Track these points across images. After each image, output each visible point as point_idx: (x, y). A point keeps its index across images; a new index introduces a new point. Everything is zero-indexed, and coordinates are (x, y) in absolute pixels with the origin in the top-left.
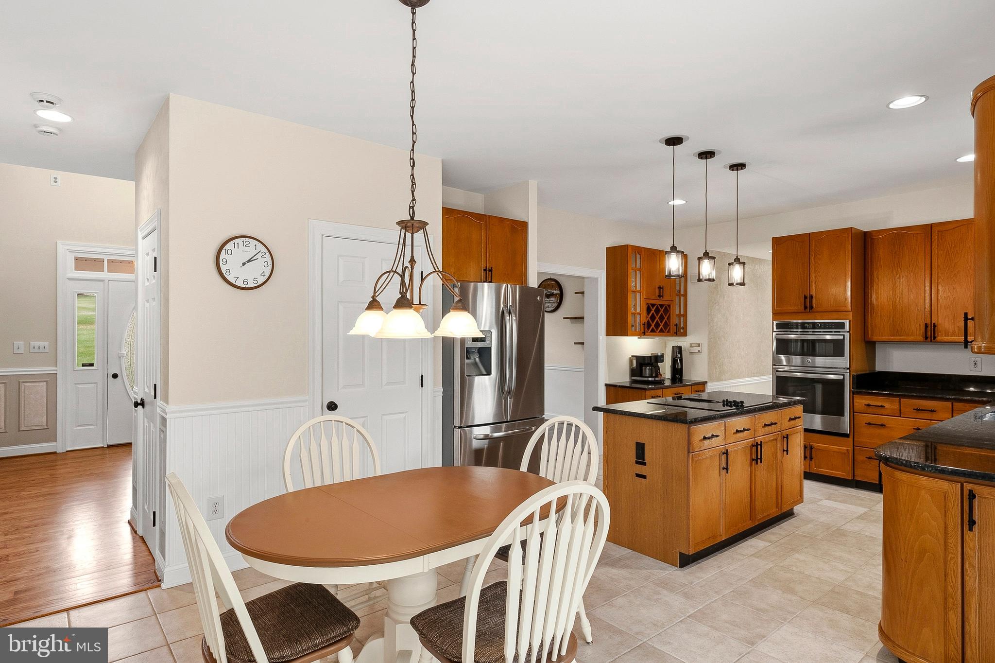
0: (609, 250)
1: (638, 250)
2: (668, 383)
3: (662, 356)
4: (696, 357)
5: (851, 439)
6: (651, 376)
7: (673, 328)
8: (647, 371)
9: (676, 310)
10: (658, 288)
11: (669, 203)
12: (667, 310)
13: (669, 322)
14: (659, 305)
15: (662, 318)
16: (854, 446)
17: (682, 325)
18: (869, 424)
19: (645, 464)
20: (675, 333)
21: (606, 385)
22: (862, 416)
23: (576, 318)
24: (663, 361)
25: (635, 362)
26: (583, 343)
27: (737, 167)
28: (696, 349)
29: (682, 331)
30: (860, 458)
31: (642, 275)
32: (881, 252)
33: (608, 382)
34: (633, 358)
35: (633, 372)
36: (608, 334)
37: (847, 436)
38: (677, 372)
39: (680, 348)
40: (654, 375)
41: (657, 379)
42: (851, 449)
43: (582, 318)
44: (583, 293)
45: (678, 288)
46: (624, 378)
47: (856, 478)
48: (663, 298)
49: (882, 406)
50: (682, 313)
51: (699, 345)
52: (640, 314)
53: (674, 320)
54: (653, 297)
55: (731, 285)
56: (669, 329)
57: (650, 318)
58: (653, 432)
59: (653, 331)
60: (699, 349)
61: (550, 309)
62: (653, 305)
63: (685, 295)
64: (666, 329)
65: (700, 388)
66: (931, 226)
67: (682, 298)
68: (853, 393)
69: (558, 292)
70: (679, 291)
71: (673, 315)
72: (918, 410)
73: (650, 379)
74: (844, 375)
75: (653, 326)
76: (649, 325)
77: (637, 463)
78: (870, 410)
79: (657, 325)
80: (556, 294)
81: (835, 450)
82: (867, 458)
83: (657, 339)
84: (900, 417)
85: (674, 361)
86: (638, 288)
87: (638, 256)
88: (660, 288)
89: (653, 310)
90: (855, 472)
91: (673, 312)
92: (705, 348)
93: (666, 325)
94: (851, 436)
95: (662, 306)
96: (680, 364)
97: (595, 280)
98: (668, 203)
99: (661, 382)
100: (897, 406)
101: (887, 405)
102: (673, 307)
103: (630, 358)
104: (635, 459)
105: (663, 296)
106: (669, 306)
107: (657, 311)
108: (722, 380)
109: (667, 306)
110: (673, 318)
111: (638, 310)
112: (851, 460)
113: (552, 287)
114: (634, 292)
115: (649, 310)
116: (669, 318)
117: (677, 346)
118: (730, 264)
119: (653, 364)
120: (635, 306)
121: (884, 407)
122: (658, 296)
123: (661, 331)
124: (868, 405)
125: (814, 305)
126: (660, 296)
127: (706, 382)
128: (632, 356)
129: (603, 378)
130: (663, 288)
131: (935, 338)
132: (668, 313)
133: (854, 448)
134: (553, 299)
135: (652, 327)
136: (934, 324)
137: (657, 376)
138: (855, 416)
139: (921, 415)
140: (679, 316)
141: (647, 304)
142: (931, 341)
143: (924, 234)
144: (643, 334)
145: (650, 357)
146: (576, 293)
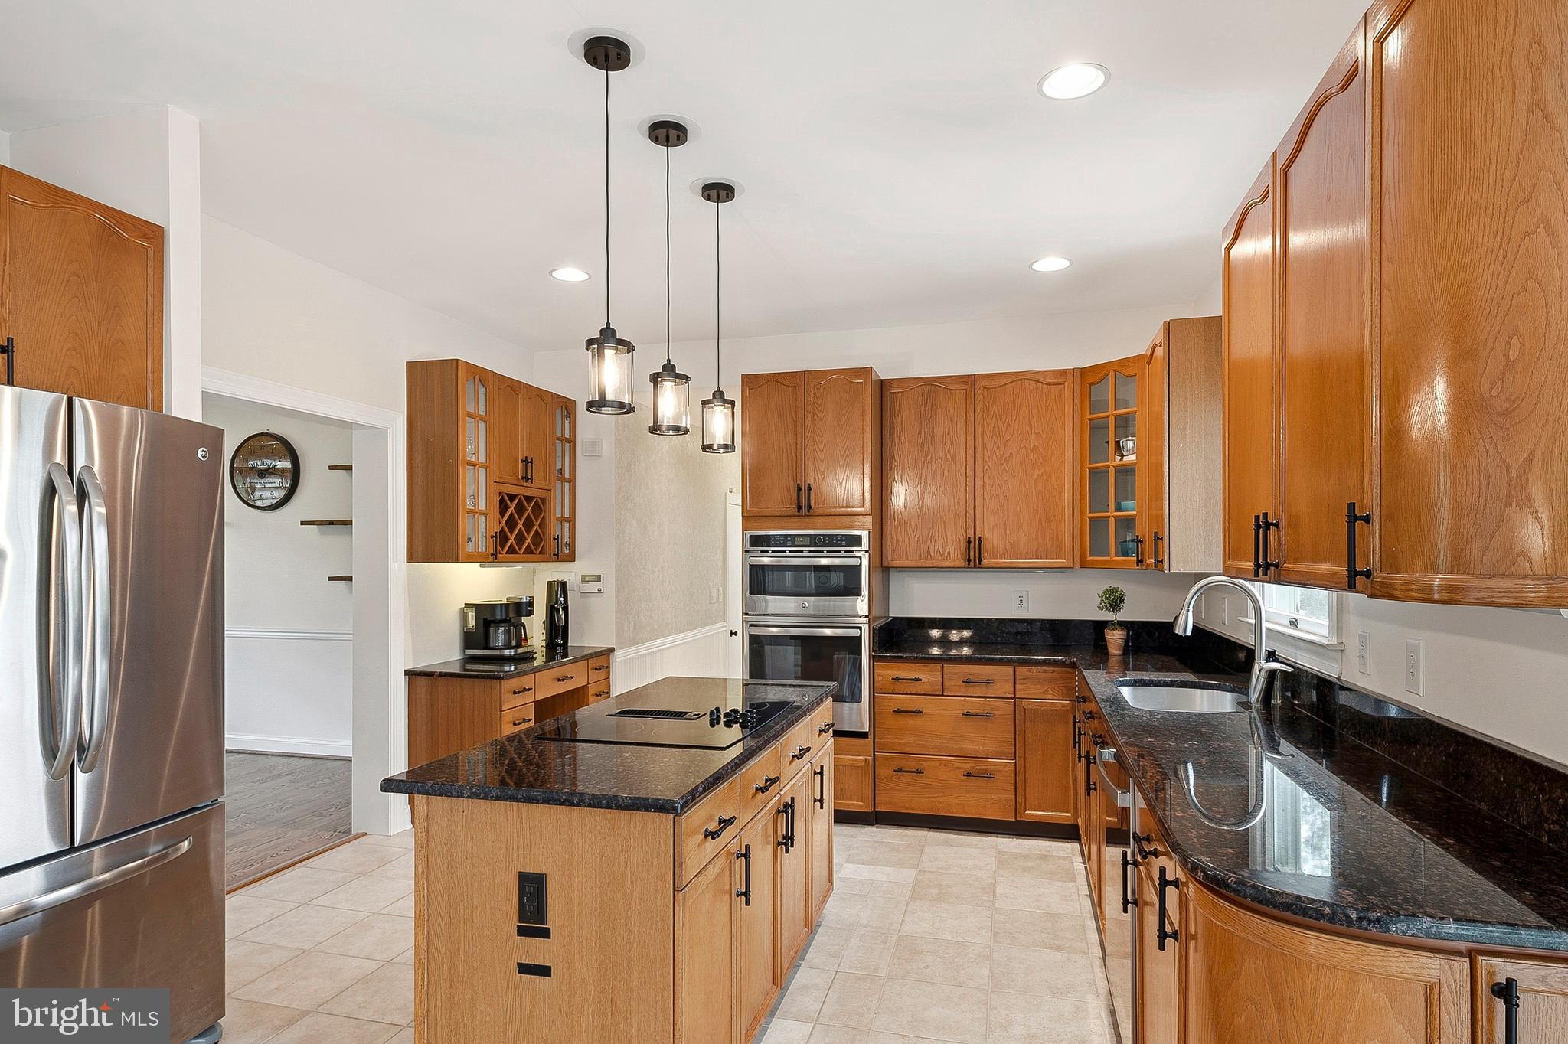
0: (411, 366)
1: (480, 375)
2: (539, 659)
3: (531, 604)
4: (593, 601)
5: (870, 740)
6: (509, 647)
7: (550, 546)
8: (499, 636)
9: (556, 509)
10: (522, 461)
11: (554, 274)
12: (540, 508)
13: (544, 534)
14: (524, 496)
15: (528, 525)
16: (874, 752)
17: (567, 539)
18: (898, 711)
19: (545, 934)
20: (554, 555)
21: (407, 673)
22: (886, 698)
23: (331, 523)
24: (531, 613)
25: (472, 615)
26: (349, 579)
27: (719, 192)
28: (593, 587)
29: (566, 551)
30: (883, 771)
31: (489, 431)
32: (906, 415)
33: (411, 667)
34: (469, 609)
35: (469, 640)
36: (411, 558)
37: (864, 735)
38: (557, 633)
39: (563, 585)
40: (514, 643)
41: (520, 651)
42: (870, 758)
43: (349, 523)
44: (349, 468)
45: (559, 466)
46: (448, 654)
47: (878, 809)
48: (532, 483)
49: (917, 680)
50: (567, 515)
51: (598, 578)
52: (486, 515)
53: (553, 529)
54: (513, 480)
55: (707, 448)
56: (544, 545)
57: (506, 523)
58: (571, 840)
59: (512, 551)
60: (598, 585)
61: (268, 503)
62: (512, 497)
63: (572, 481)
64: (536, 546)
65: (601, 661)
66: (974, 379)
67: (567, 486)
68: (873, 659)
69: (288, 465)
70: (562, 472)
71: (550, 520)
72: (967, 682)
73: (506, 652)
74: (860, 628)
75: (512, 540)
76: (504, 539)
77: (522, 932)
78: (900, 686)
79: (520, 539)
80: (283, 469)
81: (847, 763)
82: (895, 771)
83: (518, 567)
84: (943, 695)
85: (552, 610)
86: (482, 459)
87: (481, 390)
88: (525, 461)
89: (512, 506)
90: (876, 799)
91: (550, 511)
92: (609, 584)
93: (538, 538)
94: (871, 736)
95: (529, 499)
96: (563, 616)
97: (380, 434)
98: (550, 273)
99: (528, 657)
100: (937, 678)
101: (924, 677)
102: (550, 504)
103: (462, 609)
104: (515, 922)
105: (531, 479)
106: (543, 500)
107: (520, 509)
108: (638, 643)
109: (539, 500)
110: (550, 524)
111: (482, 506)
112: (871, 777)
113: (273, 454)
114: (473, 465)
115: (503, 508)
116: (542, 525)
117: (558, 582)
118: (705, 403)
119: (513, 620)
120: (475, 497)
121: (921, 680)
122: (522, 478)
123: (529, 551)
124: (897, 679)
125: (812, 504)
126: (525, 478)
127: (612, 650)
128: (467, 605)
129: (401, 659)
130: (531, 462)
131: (980, 560)
132: (540, 514)
133: (874, 754)
134: (276, 481)
135: (509, 544)
136: (980, 538)
137: (519, 646)
138: (876, 700)
139: (971, 691)
140: (562, 520)
141: (500, 493)
142: (975, 567)
143: (965, 391)
144: (491, 558)
145: (506, 605)
146: (331, 468)
